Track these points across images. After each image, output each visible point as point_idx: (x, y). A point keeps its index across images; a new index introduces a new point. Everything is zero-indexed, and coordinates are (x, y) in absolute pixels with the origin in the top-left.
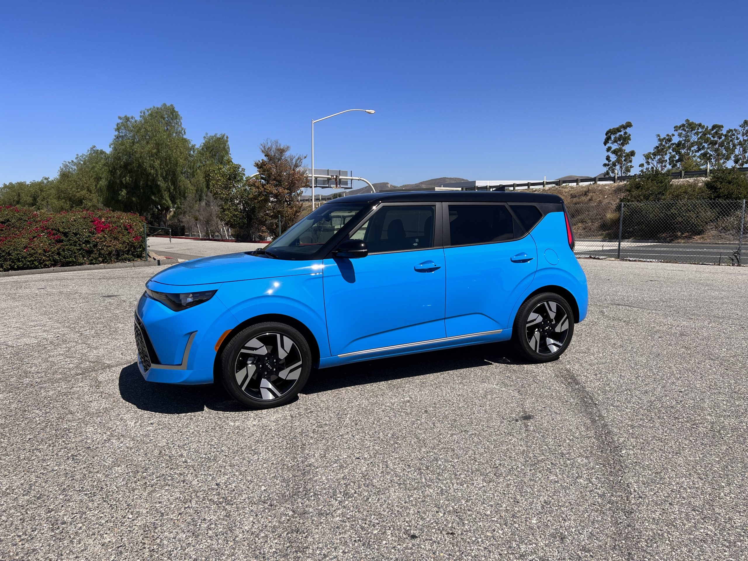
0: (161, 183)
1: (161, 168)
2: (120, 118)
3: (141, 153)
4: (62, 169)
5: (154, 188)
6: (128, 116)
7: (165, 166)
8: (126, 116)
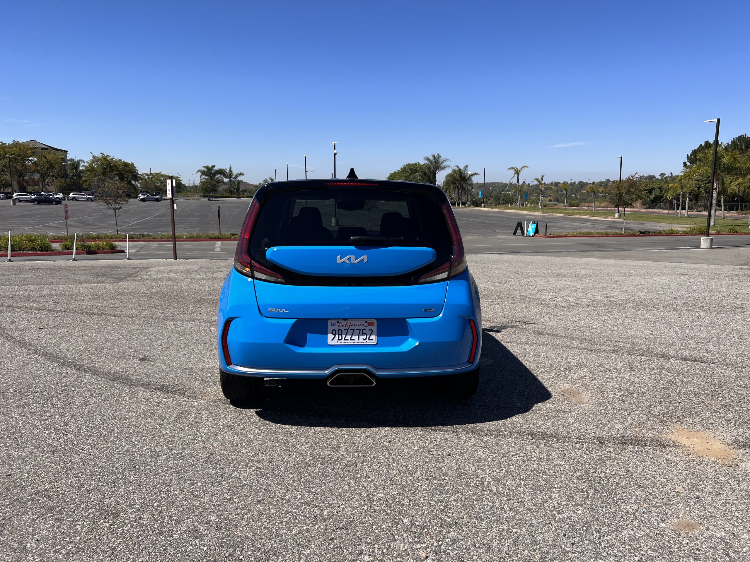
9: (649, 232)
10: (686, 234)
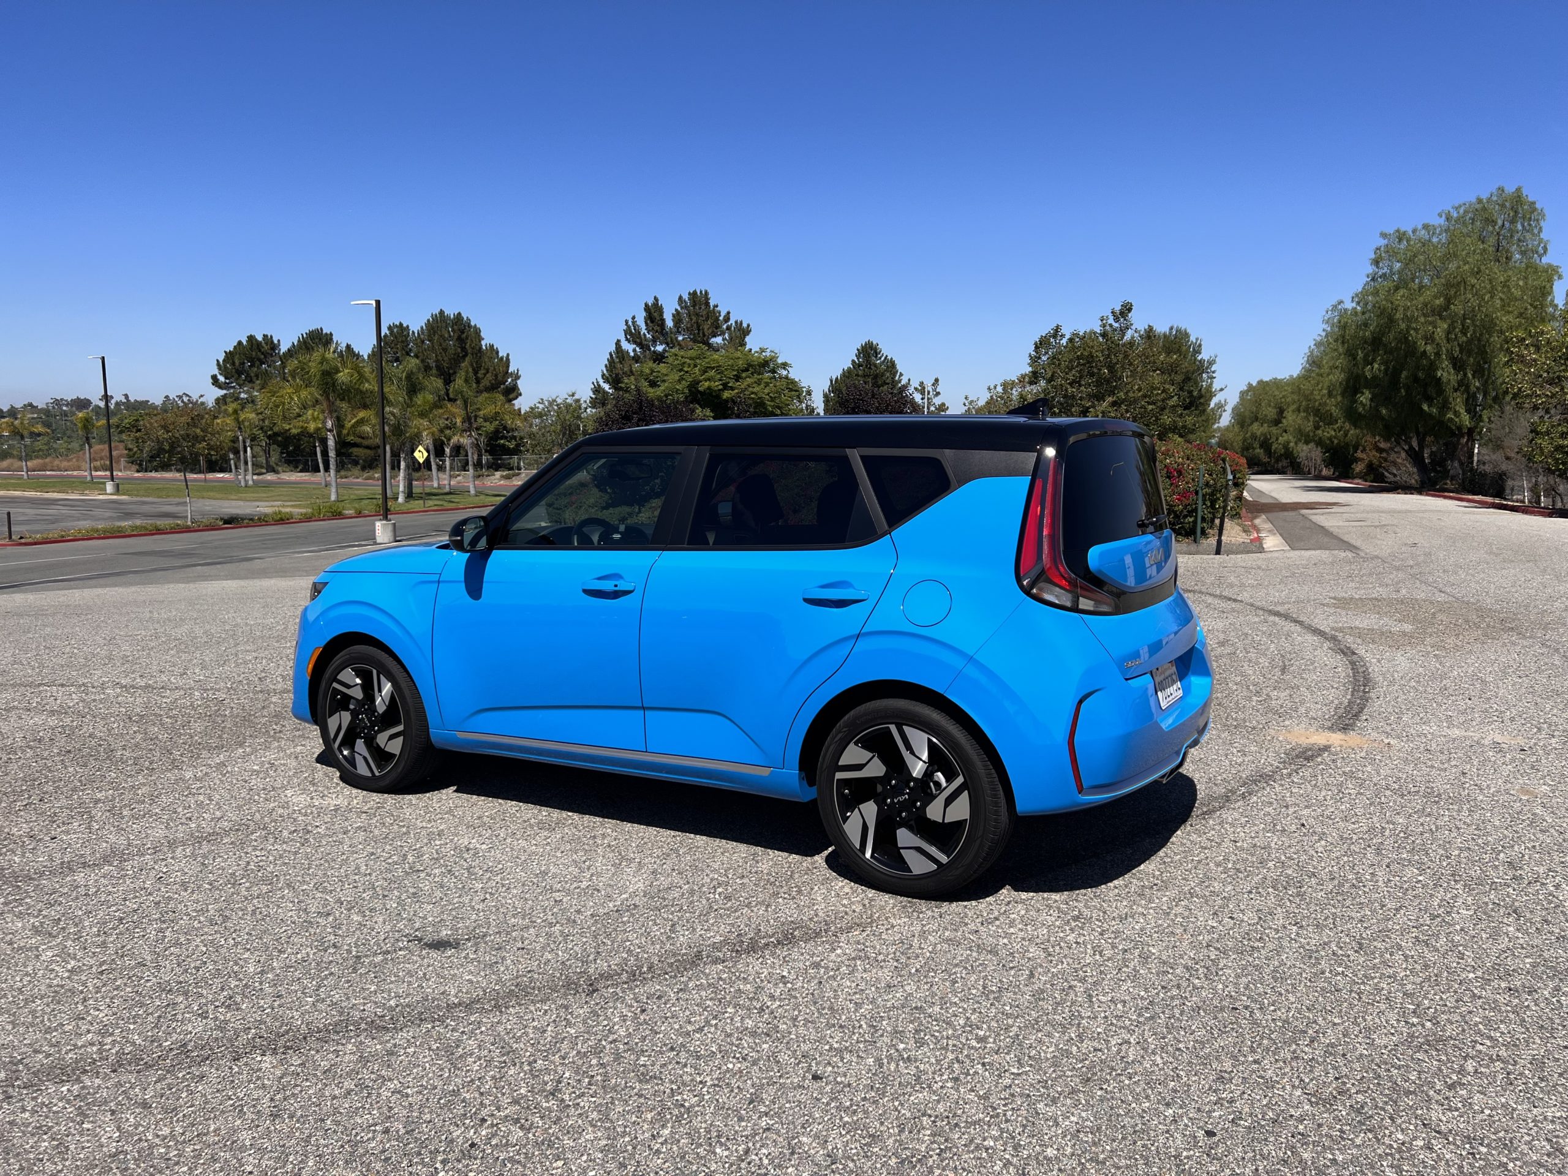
0: (1446, 373)
1: (1448, 340)
2: (1384, 235)
3: (1406, 309)
4: (1312, 352)
5: (1431, 387)
6: (1402, 230)
7: (1459, 335)
8: (1398, 231)
9: (243, 519)
10: (308, 519)
